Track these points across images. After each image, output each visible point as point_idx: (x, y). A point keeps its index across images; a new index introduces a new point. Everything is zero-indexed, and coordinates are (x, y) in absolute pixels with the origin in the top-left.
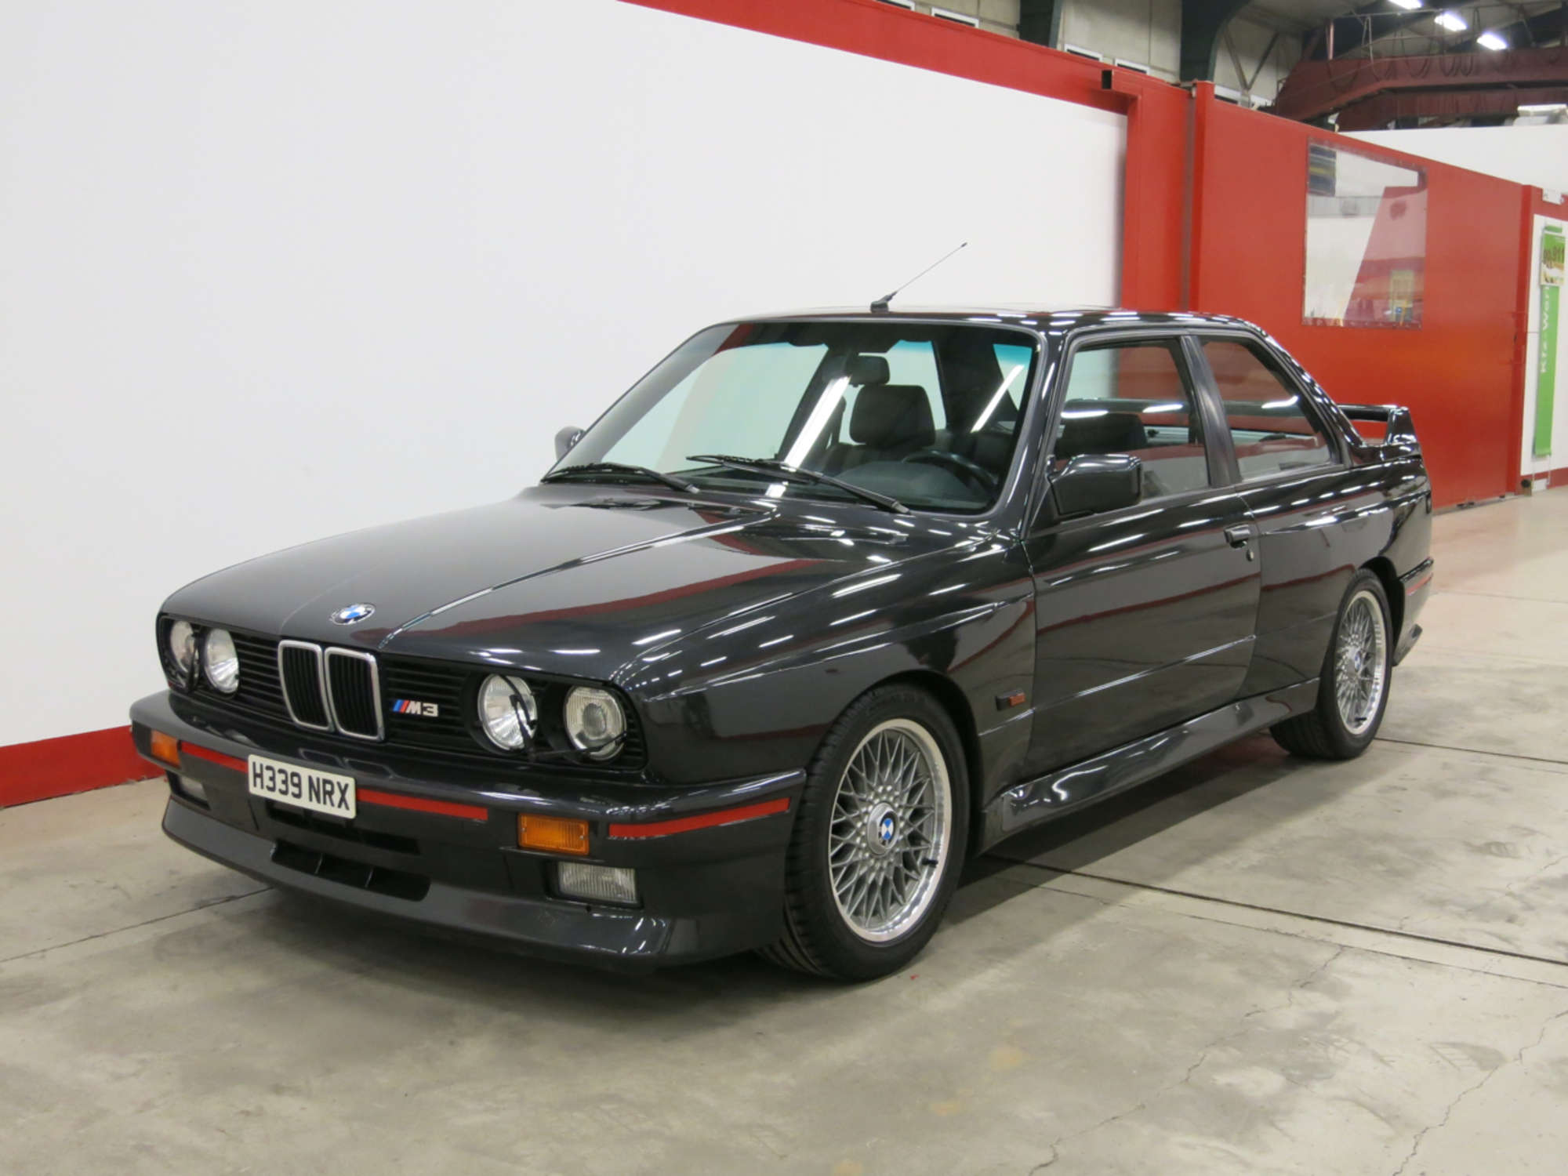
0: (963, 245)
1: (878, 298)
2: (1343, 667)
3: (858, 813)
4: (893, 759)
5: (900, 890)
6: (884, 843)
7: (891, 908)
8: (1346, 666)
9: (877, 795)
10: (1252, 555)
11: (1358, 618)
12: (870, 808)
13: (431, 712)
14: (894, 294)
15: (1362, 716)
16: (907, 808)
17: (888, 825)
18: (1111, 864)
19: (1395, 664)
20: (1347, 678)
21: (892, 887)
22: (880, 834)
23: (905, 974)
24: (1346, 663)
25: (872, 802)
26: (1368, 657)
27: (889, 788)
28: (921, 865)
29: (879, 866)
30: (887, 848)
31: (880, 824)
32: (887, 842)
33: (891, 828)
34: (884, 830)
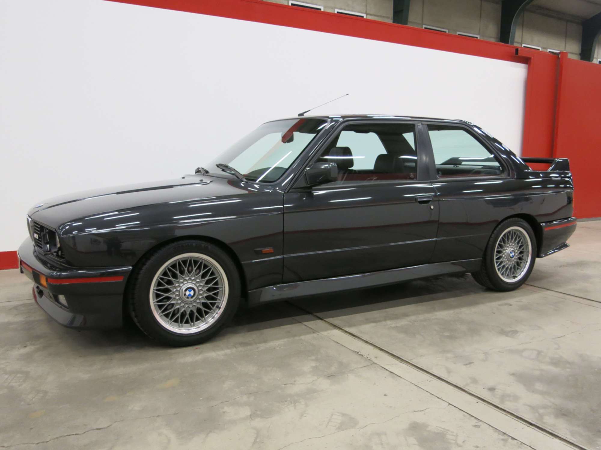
0: (347, 95)
1: (301, 112)
2: (504, 256)
3: (173, 286)
5: (202, 316)
6: (188, 298)
8: (505, 255)
9: (185, 280)
10: (432, 207)
11: (514, 238)
12: (181, 285)
13: (37, 237)
14: (306, 112)
15: (517, 276)
16: (203, 287)
17: (190, 291)
19: (539, 256)
20: (506, 260)
21: (196, 314)
22: (185, 295)
23: (195, 347)
24: (505, 254)
25: (182, 282)
26: (521, 253)
27: (193, 278)
28: (215, 308)
29: (187, 306)
30: (190, 300)
31: (186, 290)
32: (190, 297)
33: (192, 293)
34: (188, 293)
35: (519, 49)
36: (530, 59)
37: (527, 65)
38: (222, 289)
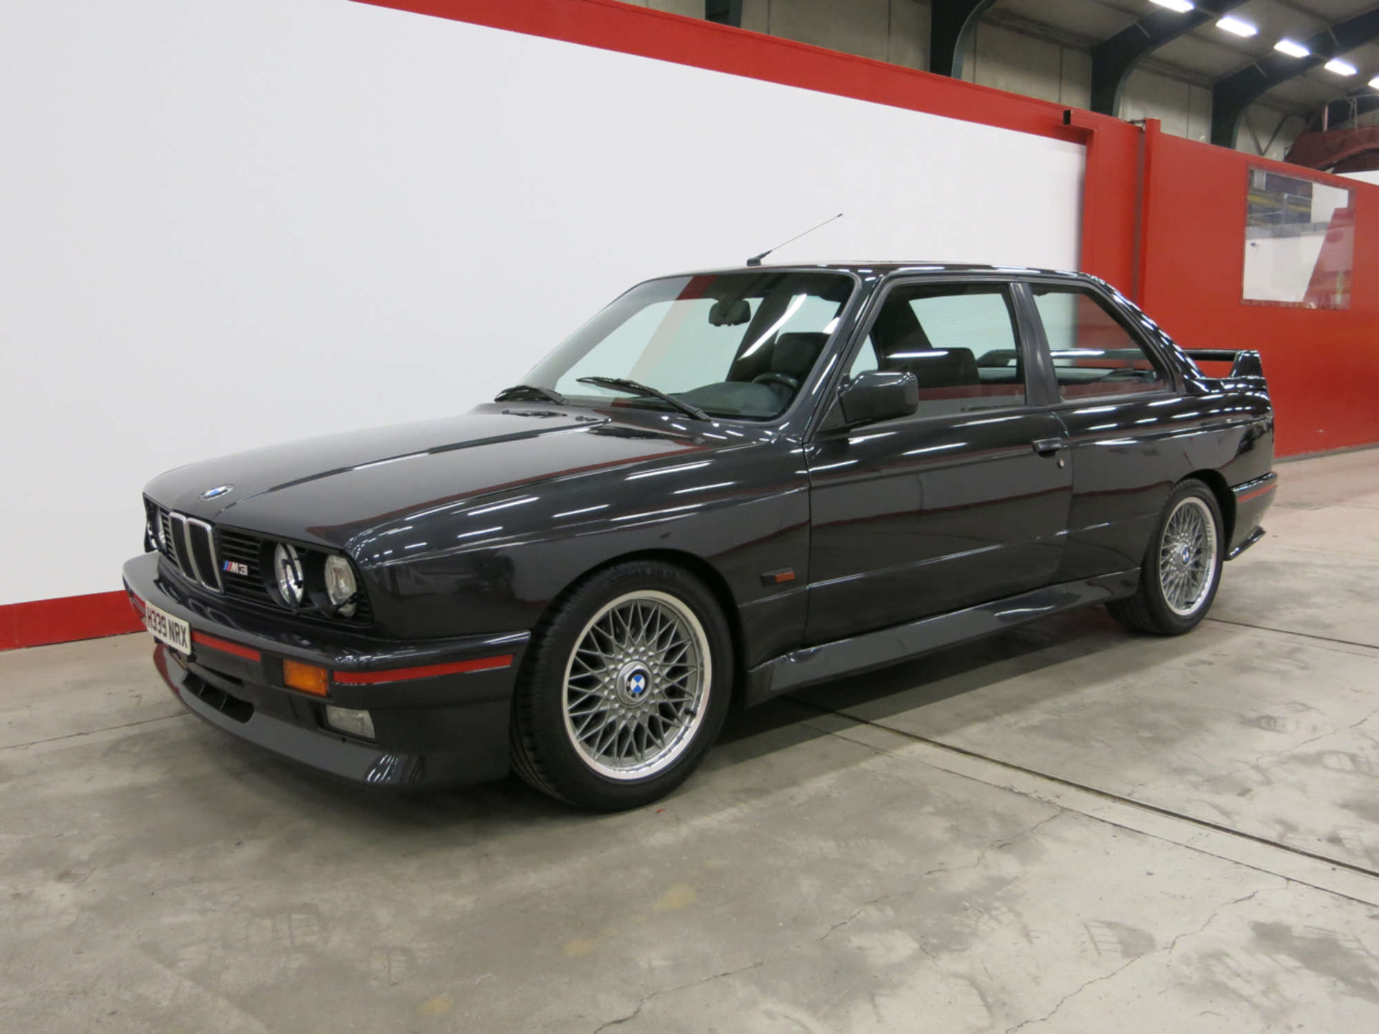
0: (839, 216)
1: (754, 255)
2: (1171, 560)
3: (605, 670)
4: (646, 625)
5: (658, 736)
6: (633, 696)
7: (647, 751)
8: (1174, 559)
9: (627, 655)
10: (1062, 464)
11: (1188, 520)
12: (620, 666)
13: (243, 572)
14: (769, 252)
15: (1192, 600)
16: (662, 667)
17: (638, 680)
18: (905, 720)
19: (1228, 558)
20: (1175, 568)
21: (647, 732)
22: (628, 688)
23: (654, 808)
24: (1174, 556)
25: (621, 661)
26: (1198, 552)
27: (642, 649)
28: (682, 714)
29: (630, 715)
30: (639, 699)
31: (630, 679)
32: (637, 695)
33: (642, 683)
34: (633, 684)
35: (1072, 113)
36: (1091, 133)
37: (1084, 147)
38: (695, 669)
